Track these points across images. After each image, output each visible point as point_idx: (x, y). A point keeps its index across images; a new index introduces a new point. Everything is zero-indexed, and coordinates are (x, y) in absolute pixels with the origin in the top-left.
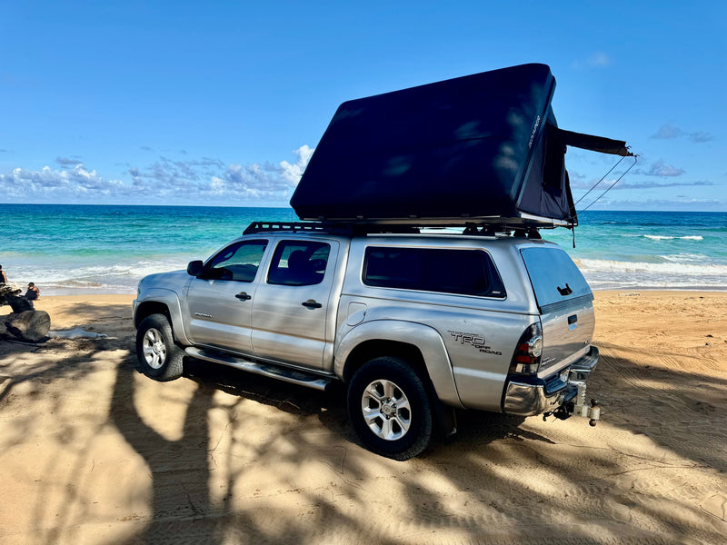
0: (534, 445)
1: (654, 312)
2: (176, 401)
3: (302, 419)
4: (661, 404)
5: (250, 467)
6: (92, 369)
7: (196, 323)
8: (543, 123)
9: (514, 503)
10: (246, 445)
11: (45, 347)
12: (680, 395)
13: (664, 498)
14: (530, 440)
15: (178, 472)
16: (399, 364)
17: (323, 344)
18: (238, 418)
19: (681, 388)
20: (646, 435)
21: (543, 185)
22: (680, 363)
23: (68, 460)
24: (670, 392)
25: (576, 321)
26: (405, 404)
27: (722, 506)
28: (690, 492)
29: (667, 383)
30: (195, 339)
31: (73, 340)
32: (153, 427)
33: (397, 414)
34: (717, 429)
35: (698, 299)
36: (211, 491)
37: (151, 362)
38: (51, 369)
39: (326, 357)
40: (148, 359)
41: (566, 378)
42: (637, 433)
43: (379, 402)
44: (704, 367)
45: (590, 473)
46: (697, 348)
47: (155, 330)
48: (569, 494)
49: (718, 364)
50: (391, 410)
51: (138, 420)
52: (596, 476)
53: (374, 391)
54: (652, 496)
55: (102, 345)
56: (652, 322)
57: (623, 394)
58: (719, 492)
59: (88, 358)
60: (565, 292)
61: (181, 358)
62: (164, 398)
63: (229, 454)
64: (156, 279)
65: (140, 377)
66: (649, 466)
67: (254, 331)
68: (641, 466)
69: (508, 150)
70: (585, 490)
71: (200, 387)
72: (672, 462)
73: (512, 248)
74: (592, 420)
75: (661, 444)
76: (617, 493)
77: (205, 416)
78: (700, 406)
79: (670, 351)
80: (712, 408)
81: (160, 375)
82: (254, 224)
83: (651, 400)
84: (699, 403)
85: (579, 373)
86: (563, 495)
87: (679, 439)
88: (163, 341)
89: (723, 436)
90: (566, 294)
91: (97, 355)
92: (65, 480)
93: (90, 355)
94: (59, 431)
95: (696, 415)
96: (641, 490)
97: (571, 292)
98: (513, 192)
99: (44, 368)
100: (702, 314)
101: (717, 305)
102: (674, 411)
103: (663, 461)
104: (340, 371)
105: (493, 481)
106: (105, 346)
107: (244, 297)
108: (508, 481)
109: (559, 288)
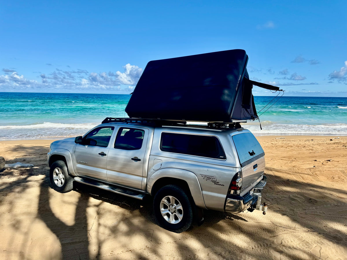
0: (238, 222)
1: (291, 148)
2: (70, 203)
3: (131, 212)
4: (294, 200)
5: (108, 239)
6: (27, 187)
7: (79, 166)
8: (243, 78)
9: (229, 253)
10: (105, 226)
11: (3, 175)
12: (302, 194)
13: (295, 248)
14: (236, 220)
15: (73, 243)
16: (177, 189)
17: (142, 178)
18: (101, 212)
19: (303, 191)
20: (288, 216)
21: (242, 105)
22: (303, 178)
23: (19, 238)
24: (298, 193)
25: (257, 167)
26: (180, 207)
27: (320, 251)
28: (306, 245)
29: (297, 188)
30: (78, 173)
31: (16, 169)
32: (60, 218)
33: (176, 212)
34: (318, 212)
35: (311, 141)
36: (90, 252)
37: (57, 184)
38: (7, 188)
39: (143, 184)
40: (56, 182)
41: (252, 192)
42: (283, 214)
43: (168, 206)
44: (313, 179)
45: (263, 236)
46: (310, 169)
47: (59, 168)
48: (254, 248)
49: (319, 178)
50: (174, 210)
51: (53, 215)
52: (266, 238)
53: (166, 201)
54: (290, 248)
55: (31, 173)
56: (290, 153)
57: (277, 194)
58: (319, 244)
59: (25, 180)
60: (252, 154)
61: (72, 182)
62: (64, 202)
63: (98, 232)
64: (59, 144)
65: (52, 190)
66: (289, 232)
67: (108, 171)
68: (286, 232)
69: (226, 92)
70: (261, 245)
71: (82, 196)
72: (299, 229)
73: (228, 136)
74: (264, 212)
75: (294, 220)
76: (275, 246)
77: (85, 211)
78: (311, 201)
79: (298, 171)
80: (316, 201)
81: (62, 190)
82: (107, 118)
83: (289, 197)
84: (310, 199)
85: (258, 190)
86: (251, 248)
87: (302, 217)
88: (63, 174)
89: (320, 216)
90: (253, 155)
91: (29, 179)
92: (19, 250)
93: (26, 178)
94: (13, 222)
95: (309, 205)
96: (285, 244)
97: (255, 154)
98: (229, 111)
99: (3, 187)
100: (312, 149)
101: (319, 145)
102: (300, 203)
103: (294, 229)
104: (150, 190)
105: (220, 242)
106: (33, 173)
107: (103, 154)
108: (227, 242)
109: (249, 152)
